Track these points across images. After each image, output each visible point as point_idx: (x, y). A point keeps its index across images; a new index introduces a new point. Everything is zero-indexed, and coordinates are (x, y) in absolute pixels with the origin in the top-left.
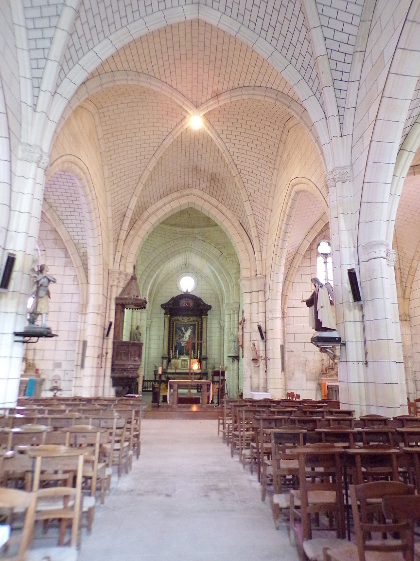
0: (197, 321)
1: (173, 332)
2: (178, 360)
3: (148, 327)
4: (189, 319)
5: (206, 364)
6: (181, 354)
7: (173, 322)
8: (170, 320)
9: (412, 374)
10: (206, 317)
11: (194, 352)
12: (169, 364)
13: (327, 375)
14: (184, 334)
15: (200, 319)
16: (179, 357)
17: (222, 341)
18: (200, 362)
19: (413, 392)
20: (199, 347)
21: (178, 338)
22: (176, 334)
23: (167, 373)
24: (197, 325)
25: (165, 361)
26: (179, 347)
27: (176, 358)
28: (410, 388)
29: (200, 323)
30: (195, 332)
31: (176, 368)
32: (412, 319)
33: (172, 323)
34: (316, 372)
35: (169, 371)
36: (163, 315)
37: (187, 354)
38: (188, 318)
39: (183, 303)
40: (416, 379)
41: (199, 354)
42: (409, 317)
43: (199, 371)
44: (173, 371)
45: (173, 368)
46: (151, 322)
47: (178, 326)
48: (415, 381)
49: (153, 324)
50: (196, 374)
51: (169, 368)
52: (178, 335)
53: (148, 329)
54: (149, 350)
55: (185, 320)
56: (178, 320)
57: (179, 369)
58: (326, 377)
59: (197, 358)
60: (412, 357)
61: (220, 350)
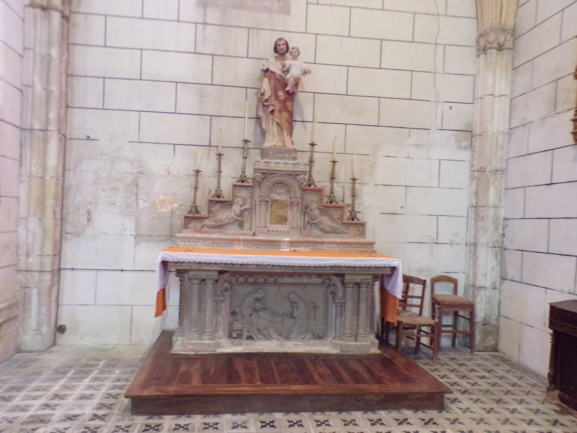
9: (496, 228)
13: (207, 222)
19: (488, 284)
28: (481, 270)
32: (522, 43)
34: (172, 212)
40: (507, 244)
42: (513, 35)
48: (501, 249)
58: (200, 231)
60: (503, 171)
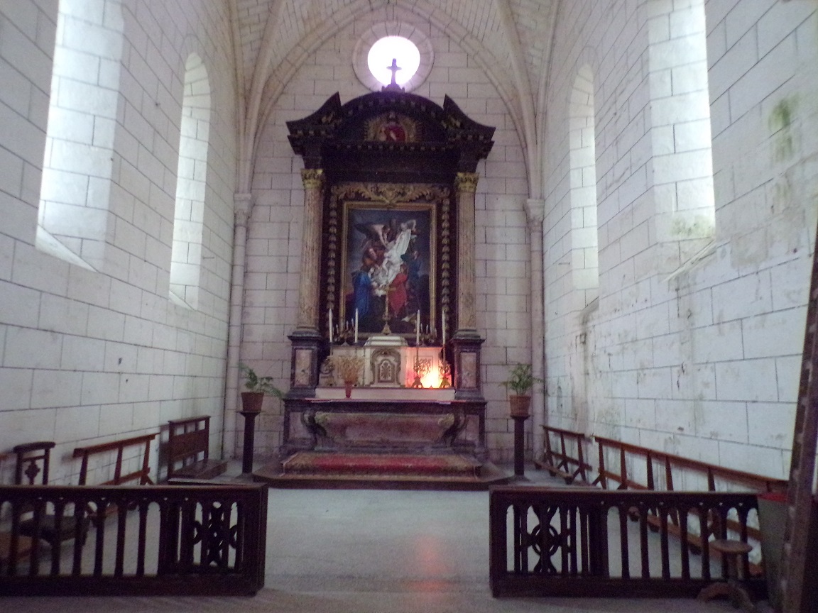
0: (434, 197)
1: (339, 243)
2: (360, 353)
3: (242, 220)
4: (403, 194)
5: (478, 365)
6: (372, 325)
7: (340, 203)
8: (326, 191)
10: (469, 176)
11: (425, 321)
12: (324, 368)
14: (383, 248)
15: (446, 192)
16: (362, 342)
17: (537, 276)
18: (450, 359)
20: (445, 300)
21: (358, 266)
22: (351, 249)
23: (310, 404)
24: (434, 213)
25: (305, 356)
26: (362, 301)
27: (350, 342)
29: (446, 209)
30: (428, 239)
31: (350, 384)
33: (333, 205)
35: (322, 394)
36: (297, 180)
37: (398, 328)
38: (397, 187)
39: (377, 131)
41: (444, 327)
43: (449, 397)
44: (339, 395)
45: (341, 382)
46: (253, 205)
47: (359, 220)
49: (261, 212)
50: (433, 408)
51: (322, 381)
52: (358, 254)
53: (241, 232)
54: (244, 314)
55: (388, 194)
56: (359, 197)
57: (364, 387)
59: (437, 344)
61: (529, 311)
